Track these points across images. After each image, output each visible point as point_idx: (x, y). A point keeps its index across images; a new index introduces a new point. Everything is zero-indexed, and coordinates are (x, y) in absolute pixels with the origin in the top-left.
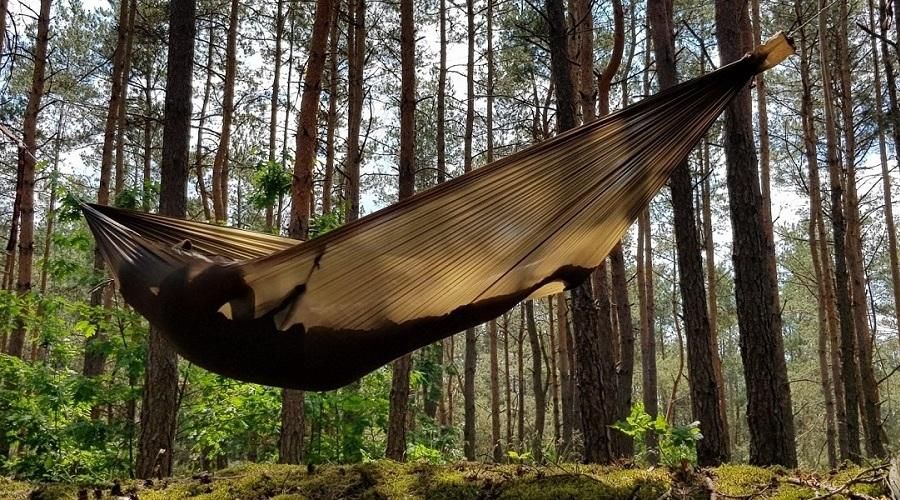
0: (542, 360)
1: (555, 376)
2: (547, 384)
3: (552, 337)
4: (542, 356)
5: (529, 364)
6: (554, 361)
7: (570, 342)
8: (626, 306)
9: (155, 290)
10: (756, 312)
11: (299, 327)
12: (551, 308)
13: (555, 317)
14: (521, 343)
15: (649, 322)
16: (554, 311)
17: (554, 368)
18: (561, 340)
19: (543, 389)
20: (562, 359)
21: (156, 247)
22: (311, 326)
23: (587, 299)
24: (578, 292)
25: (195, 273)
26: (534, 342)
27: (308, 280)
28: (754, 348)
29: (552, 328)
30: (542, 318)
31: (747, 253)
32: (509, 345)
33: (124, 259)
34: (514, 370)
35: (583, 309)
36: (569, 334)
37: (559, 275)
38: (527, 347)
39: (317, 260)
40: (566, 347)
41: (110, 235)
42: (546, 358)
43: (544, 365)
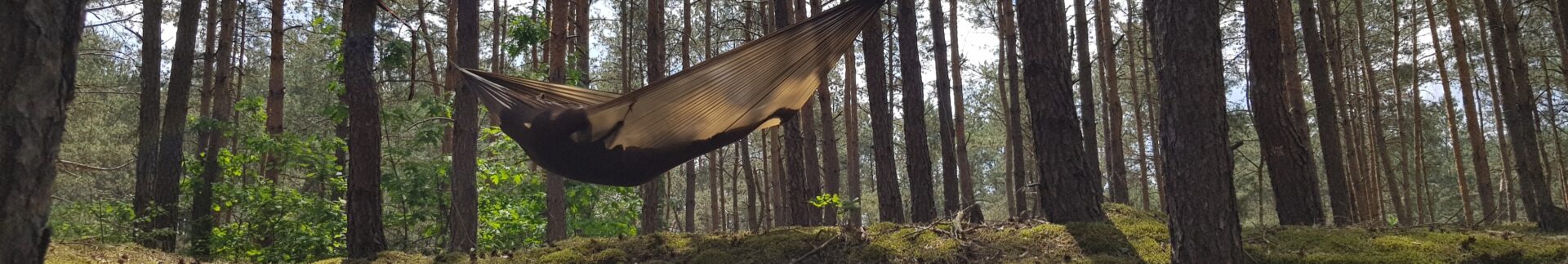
0: (757, 197)
1: (769, 210)
2: (762, 216)
3: (766, 173)
4: (757, 191)
5: (743, 198)
6: (767, 196)
7: (782, 177)
8: (832, 140)
9: (528, 125)
10: (918, 139)
11: (620, 147)
12: (765, 146)
13: (769, 154)
14: (735, 179)
15: (854, 155)
16: (769, 147)
17: (768, 203)
18: (774, 173)
19: (758, 221)
20: (775, 191)
21: (525, 98)
22: (627, 146)
23: (795, 130)
24: (789, 125)
25: (555, 114)
26: (749, 178)
27: (625, 117)
28: (916, 166)
29: (765, 165)
30: (756, 155)
31: (913, 96)
32: (725, 181)
33: (503, 106)
34: (729, 206)
35: (793, 137)
36: (781, 169)
37: (779, 113)
38: (742, 185)
39: (631, 106)
40: (778, 180)
41: (490, 91)
42: (760, 193)
43: (757, 201)
